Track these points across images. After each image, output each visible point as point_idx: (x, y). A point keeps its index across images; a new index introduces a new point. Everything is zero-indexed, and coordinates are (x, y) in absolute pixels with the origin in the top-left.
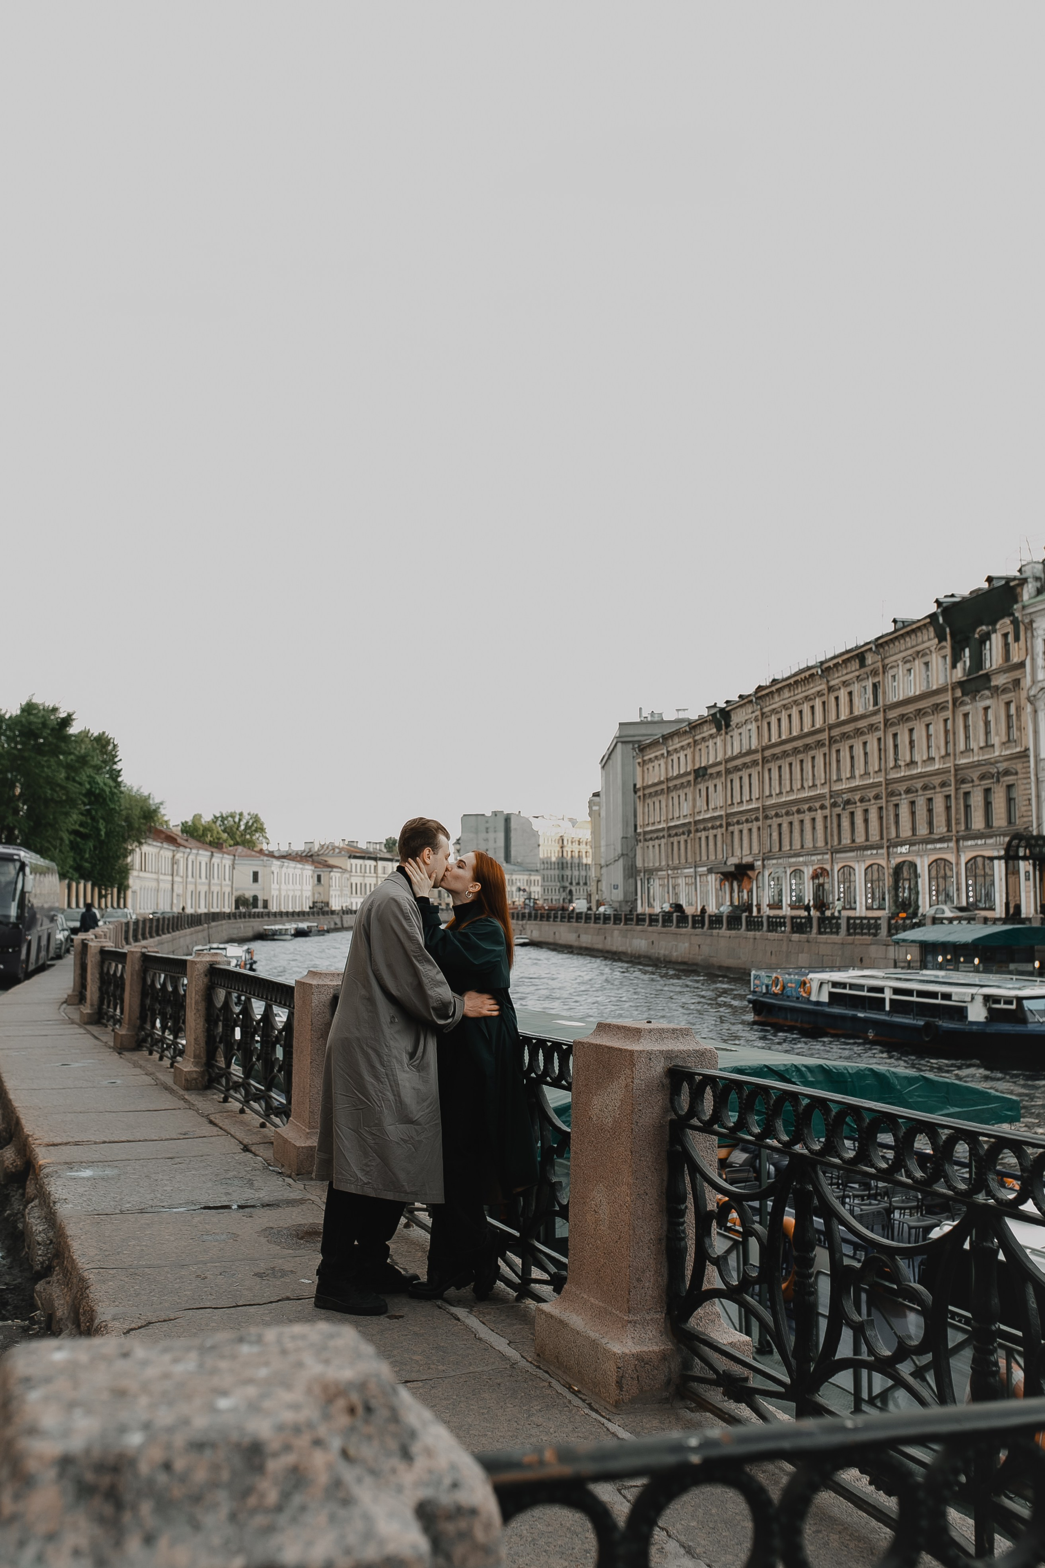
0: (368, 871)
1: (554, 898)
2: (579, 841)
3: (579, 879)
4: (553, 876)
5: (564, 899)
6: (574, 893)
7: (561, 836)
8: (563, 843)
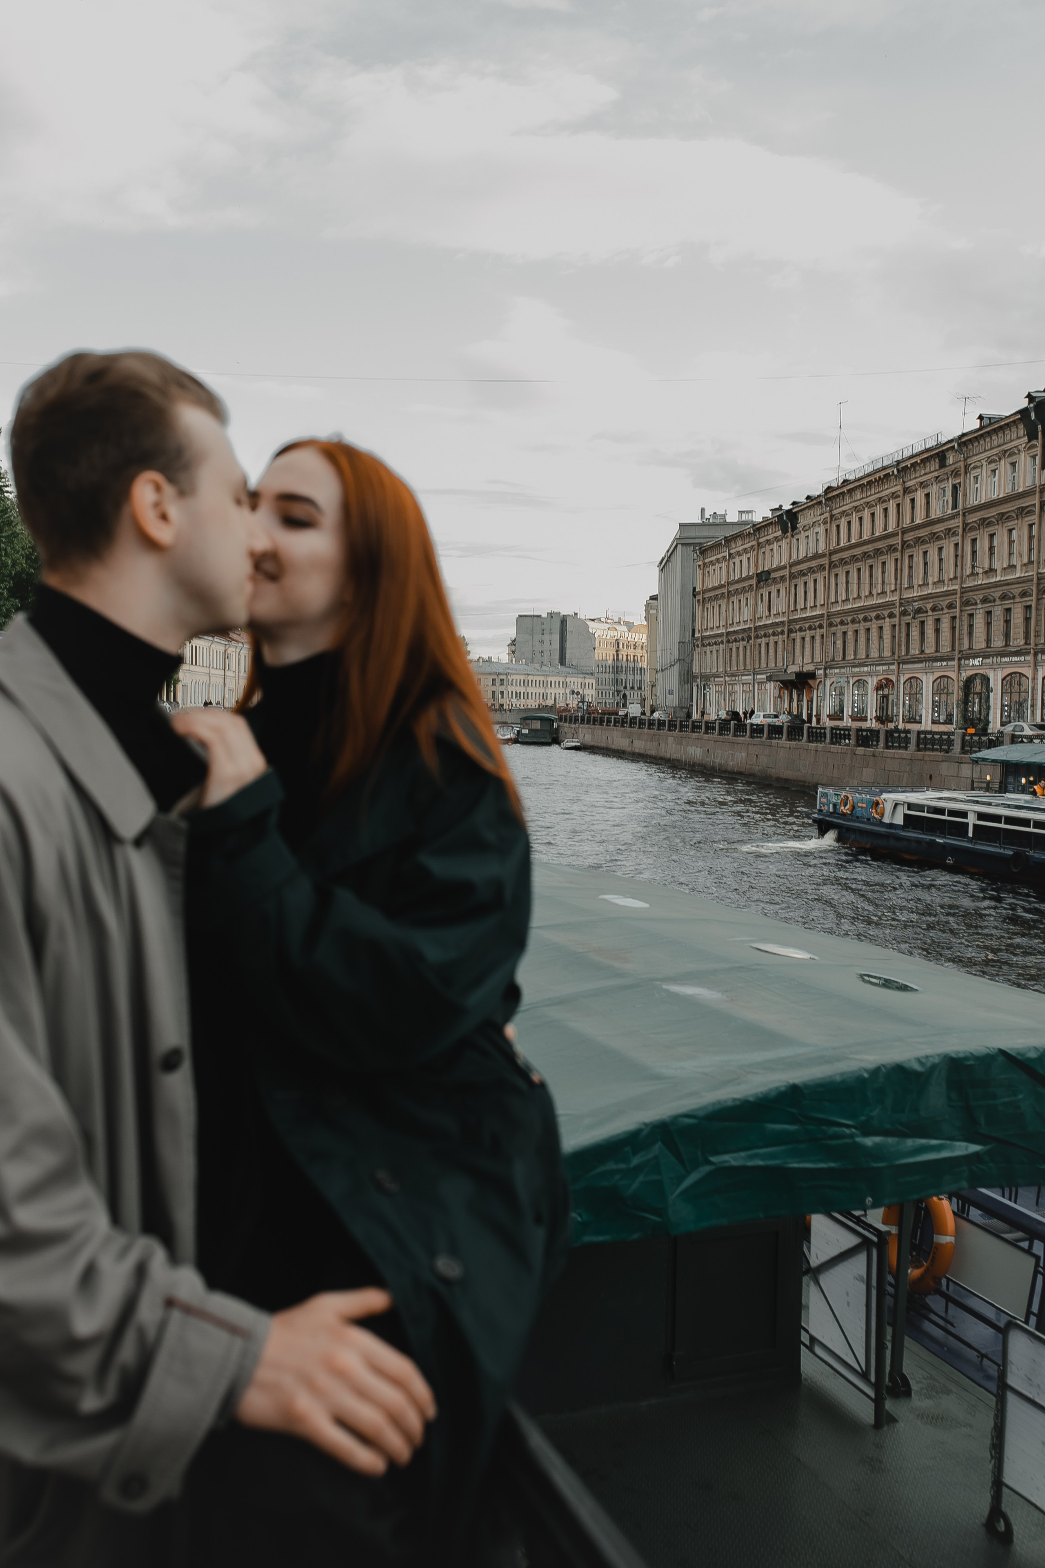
1: (607, 701)
2: (635, 645)
3: (633, 683)
4: (607, 680)
5: (617, 703)
6: (628, 697)
7: (617, 640)
8: (618, 646)
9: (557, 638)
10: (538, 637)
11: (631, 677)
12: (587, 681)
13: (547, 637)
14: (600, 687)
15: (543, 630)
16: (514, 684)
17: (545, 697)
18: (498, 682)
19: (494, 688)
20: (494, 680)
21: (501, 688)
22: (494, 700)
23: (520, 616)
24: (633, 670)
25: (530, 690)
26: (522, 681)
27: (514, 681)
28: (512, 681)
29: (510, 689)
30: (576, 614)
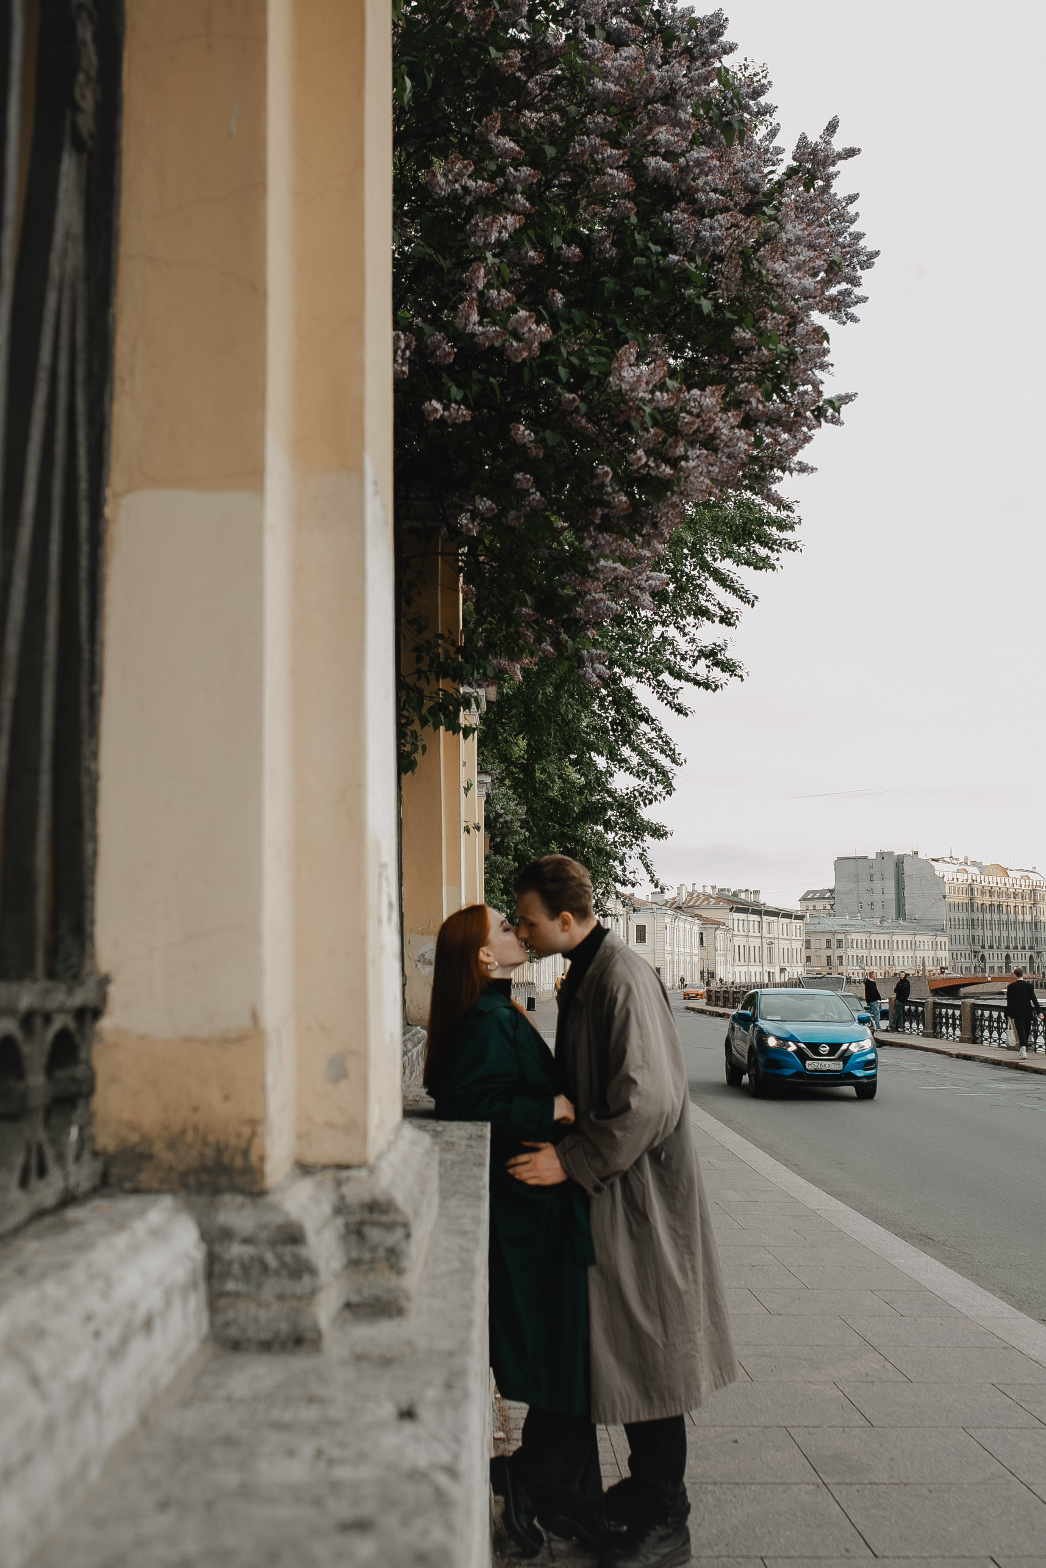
0: (751, 930)
1: (964, 966)
2: (990, 891)
3: (992, 941)
4: (962, 937)
5: (975, 968)
6: (987, 960)
7: (970, 885)
8: (972, 894)
9: (891, 885)
10: (867, 884)
11: (988, 933)
12: (939, 939)
13: (877, 885)
14: (954, 947)
15: (871, 876)
16: (855, 946)
17: (891, 963)
18: (834, 944)
19: (829, 952)
20: (828, 942)
21: (839, 952)
22: (830, 969)
23: (839, 859)
24: (991, 924)
25: (874, 953)
26: (864, 942)
27: (855, 941)
28: (852, 942)
29: (851, 952)
30: (916, 853)
